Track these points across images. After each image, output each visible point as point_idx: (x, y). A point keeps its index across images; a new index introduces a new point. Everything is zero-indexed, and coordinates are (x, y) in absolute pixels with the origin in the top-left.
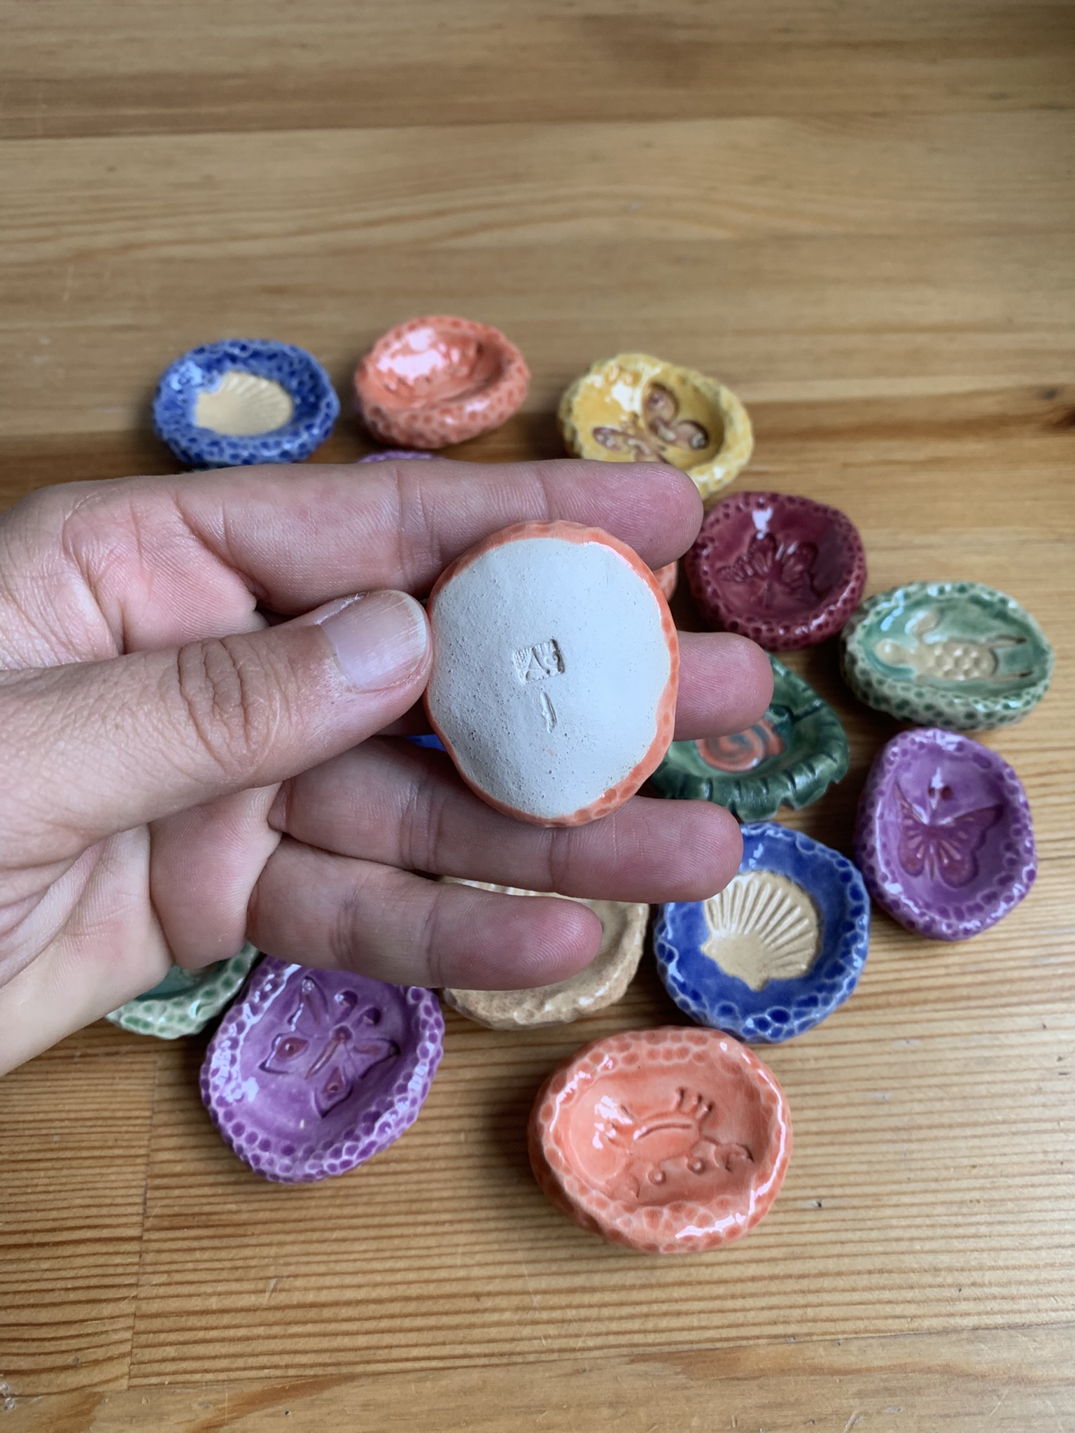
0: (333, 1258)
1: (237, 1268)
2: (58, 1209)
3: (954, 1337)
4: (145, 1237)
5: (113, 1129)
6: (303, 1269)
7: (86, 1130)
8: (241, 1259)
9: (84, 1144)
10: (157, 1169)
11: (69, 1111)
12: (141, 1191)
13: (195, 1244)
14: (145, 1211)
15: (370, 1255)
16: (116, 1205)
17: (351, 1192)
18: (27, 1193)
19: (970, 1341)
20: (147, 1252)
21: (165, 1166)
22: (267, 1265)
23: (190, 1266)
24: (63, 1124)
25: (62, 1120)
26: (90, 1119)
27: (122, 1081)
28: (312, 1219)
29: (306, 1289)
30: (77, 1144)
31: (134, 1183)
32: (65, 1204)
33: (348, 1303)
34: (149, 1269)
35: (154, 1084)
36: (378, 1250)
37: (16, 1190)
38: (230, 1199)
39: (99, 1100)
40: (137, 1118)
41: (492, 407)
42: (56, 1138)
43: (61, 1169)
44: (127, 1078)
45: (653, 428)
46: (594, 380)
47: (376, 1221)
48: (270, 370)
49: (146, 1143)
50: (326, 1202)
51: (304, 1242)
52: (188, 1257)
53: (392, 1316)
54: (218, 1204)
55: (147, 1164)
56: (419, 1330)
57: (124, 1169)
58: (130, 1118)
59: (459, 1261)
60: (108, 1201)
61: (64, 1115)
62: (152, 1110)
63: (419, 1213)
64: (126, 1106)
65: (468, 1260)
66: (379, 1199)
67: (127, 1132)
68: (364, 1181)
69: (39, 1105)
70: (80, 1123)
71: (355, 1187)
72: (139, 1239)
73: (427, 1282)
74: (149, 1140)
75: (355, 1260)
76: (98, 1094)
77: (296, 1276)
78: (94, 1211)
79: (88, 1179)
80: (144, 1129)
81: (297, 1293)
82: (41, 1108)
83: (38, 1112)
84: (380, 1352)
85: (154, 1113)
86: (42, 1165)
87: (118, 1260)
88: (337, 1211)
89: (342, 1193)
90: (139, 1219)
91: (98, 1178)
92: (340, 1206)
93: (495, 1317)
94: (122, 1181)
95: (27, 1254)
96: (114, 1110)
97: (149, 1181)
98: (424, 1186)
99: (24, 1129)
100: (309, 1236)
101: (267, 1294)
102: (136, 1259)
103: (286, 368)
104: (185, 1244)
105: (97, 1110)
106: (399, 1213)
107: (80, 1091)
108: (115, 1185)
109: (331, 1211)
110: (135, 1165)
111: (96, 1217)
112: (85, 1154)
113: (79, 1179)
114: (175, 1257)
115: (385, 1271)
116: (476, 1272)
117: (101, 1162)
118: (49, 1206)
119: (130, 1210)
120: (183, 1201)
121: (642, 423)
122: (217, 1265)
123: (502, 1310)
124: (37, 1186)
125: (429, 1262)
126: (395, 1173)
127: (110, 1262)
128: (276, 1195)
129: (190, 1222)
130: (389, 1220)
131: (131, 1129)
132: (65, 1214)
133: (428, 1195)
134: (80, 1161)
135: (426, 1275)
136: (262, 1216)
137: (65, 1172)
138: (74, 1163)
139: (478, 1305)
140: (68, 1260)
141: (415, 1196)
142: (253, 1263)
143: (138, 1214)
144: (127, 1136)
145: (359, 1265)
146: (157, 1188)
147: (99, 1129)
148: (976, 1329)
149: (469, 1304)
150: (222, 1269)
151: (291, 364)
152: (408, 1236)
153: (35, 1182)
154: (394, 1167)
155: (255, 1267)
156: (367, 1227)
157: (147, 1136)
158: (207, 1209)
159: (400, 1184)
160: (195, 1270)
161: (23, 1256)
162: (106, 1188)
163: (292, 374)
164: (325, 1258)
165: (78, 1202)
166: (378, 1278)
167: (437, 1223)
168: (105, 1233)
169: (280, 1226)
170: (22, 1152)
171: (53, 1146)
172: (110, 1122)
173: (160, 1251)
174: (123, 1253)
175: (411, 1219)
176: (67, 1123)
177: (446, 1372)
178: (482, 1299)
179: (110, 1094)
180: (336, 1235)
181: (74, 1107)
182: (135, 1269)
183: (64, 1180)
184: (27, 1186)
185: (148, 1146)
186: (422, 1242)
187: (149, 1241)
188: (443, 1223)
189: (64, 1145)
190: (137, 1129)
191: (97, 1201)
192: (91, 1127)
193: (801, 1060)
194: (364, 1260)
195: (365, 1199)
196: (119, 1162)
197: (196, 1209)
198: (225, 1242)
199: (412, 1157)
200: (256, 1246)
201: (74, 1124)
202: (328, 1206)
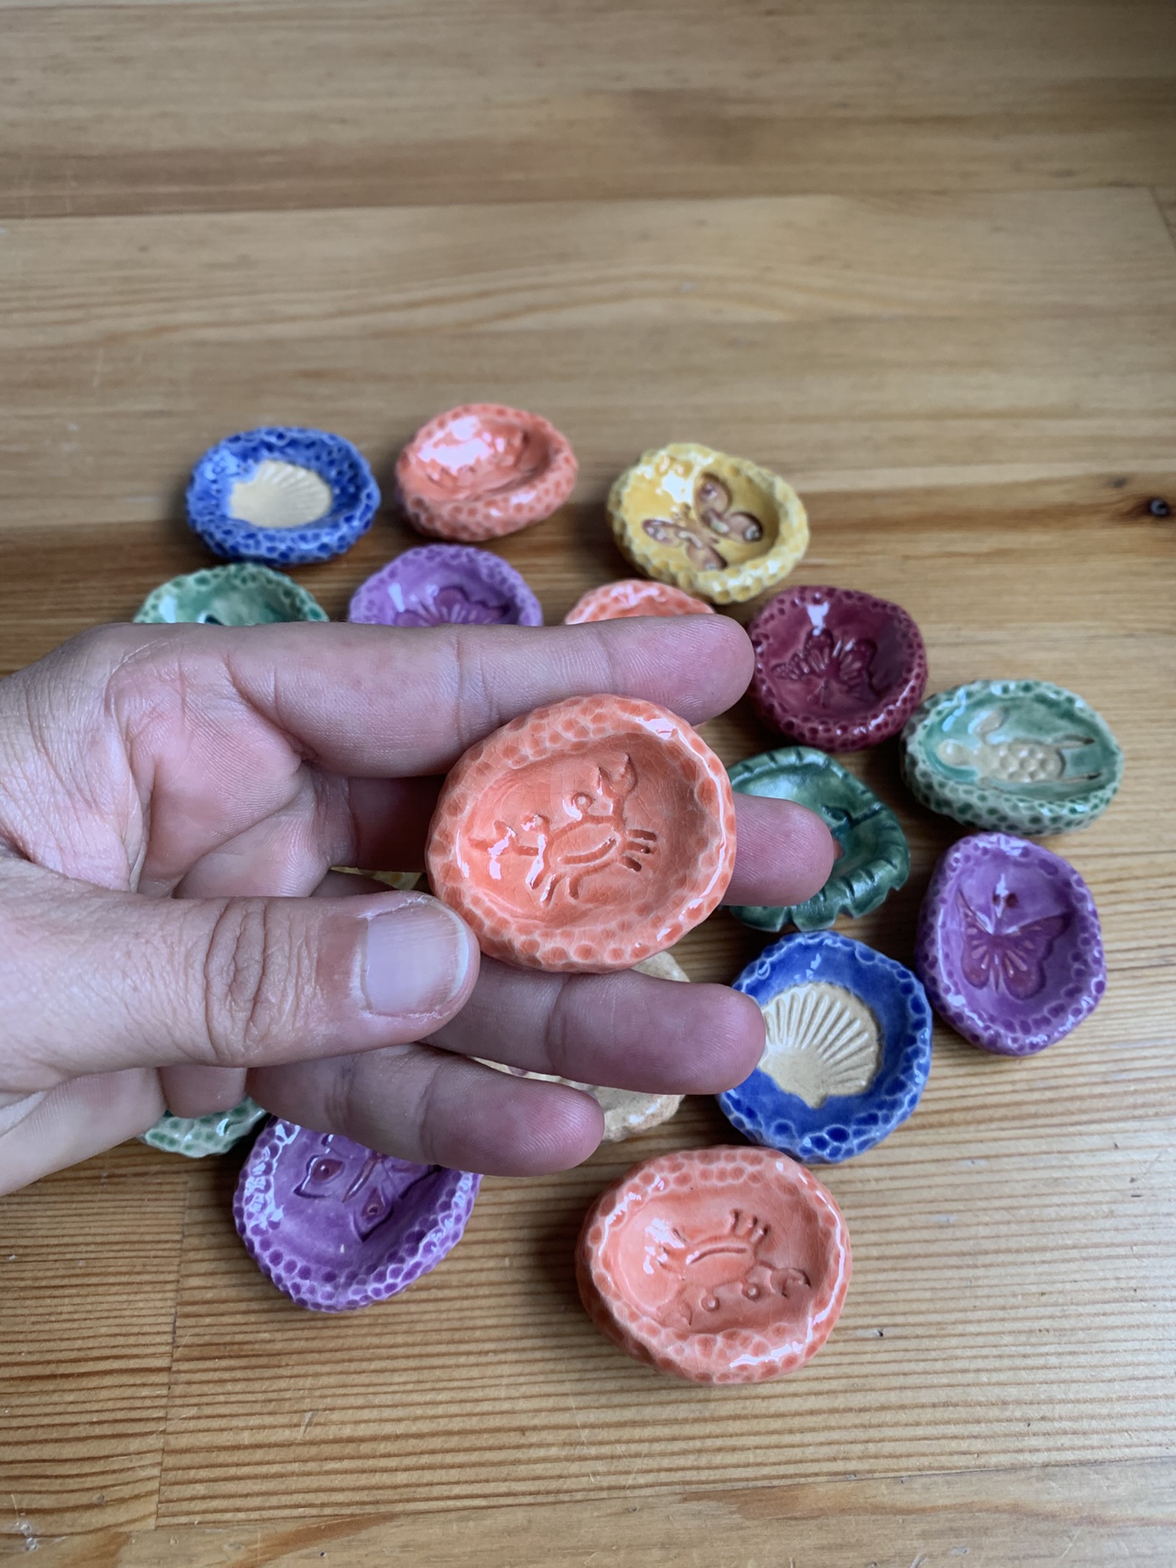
0: (371, 1390)
1: (271, 1401)
2: (84, 1338)
3: (1023, 1474)
4: (174, 1369)
5: (141, 1254)
6: (340, 1402)
7: (112, 1254)
8: (274, 1391)
9: (111, 1270)
10: (187, 1296)
11: (95, 1235)
12: (170, 1319)
13: (227, 1375)
14: (174, 1341)
15: (410, 1387)
16: (143, 1334)
17: (391, 1320)
18: (52, 1322)
19: (1039, 1479)
20: (175, 1384)
21: (196, 1292)
22: (303, 1398)
23: (222, 1398)
24: (89, 1248)
25: (88, 1244)
26: (117, 1243)
27: (150, 1203)
28: (349, 1349)
29: (343, 1423)
30: (103, 1270)
31: (163, 1311)
32: (90, 1333)
33: (386, 1438)
34: (179, 1401)
35: (184, 1206)
36: (419, 1382)
37: (39, 1319)
38: (264, 1327)
39: (127, 1223)
40: (167, 1242)
41: (538, 499)
42: (81, 1263)
43: (87, 1295)
44: (156, 1200)
45: (706, 520)
46: (643, 471)
47: (417, 1350)
48: (308, 460)
49: (175, 1268)
50: (364, 1331)
51: (341, 1373)
52: (219, 1389)
53: (433, 1452)
54: (251, 1332)
55: (177, 1291)
56: (461, 1466)
57: (152, 1296)
58: (159, 1242)
59: (503, 1393)
60: (136, 1330)
61: (89, 1239)
62: (183, 1233)
63: (461, 1342)
64: (155, 1229)
65: (514, 1393)
66: (419, 1327)
67: (155, 1257)
68: (403, 1308)
69: (64, 1228)
70: (108, 1247)
71: (394, 1315)
72: (169, 1369)
73: (470, 1415)
74: (179, 1265)
75: (394, 1392)
76: (125, 1217)
77: (332, 1409)
78: (121, 1340)
79: (114, 1306)
80: (173, 1253)
81: (333, 1427)
82: (65, 1232)
83: (63, 1236)
84: (419, 1490)
85: (184, 1236)
86: (67, 1292)
87: (145, 1392)
88: (376, 1341)
89: (380, 1321)
90: (168, 1348)
91: (125, 1306)
92: (377, 1335)
93: (542, 1453)
94: (150, 1308)
95: (50, 1386)
96: (142, 1234)
97: (178, 1308)
98: (468, 1313)
99: (48, 1254)
100: (345, 1366)
101: (302, 1428)
102: (164, 1392)
103: (325, 457)
104: (216, 1376)
105: (125, 1234)
106: (440, 1343)
107: (107, 1214)
108: (144, 1312)
109: (370, 1340)
110: (165, 1292)
111: (123, 1346)
112: (112, 1280)
113: (105, 1306)
114: (206, 1388)
115: (426, 1403)
116: (522, 1405)
117: (128, 1289)
118: (73, 1335)
119: (158, 1339)
120: (214, 1330)
121: (693, 515)
122: (250, 1397)
123: (549, 1445)
124: (61, 1313)
125: (472, 1394)
126: (436, 1300)
127: (138, 1395)
128: (312, 1323)
129: (222, 1351)
130: (430, 1349)
131: (160, 1253)
132: (90, 1343)
133: (470, 1323)
134: (106, 1287)
135: (469, 1408)
136: (296, 1345)
137: (89, 1300)
138: (101, 1289)
139: (523, 1441)
140: (93, 1392)
141: (456, 1324)
142: (288, 1395)
143: (168, 1344)
144: (156, 1261)
145: (398, 1398)
146: (187, 1316)
147: (127, 1254)
148: (1046, 1465)
149: (515, 1438)
150: (256, 1402)
151: (330, 453)
152: (450, 1367)
153: (59, 1309)
154: (435, 1293)
155: (290, 1399)
156: (408, 1357)
157: (177, 1260)
158: (239, 1338)
159: (441, 1312)
160: (226, 1403)
161: (46, 1388)
162: (133, 1316)
163: (331, 463)
164: (362, 1390)
165: (104, 1330)
166: (419, 1411)
167: (480, 1353)
168: (133, 1364)
169: (316, 1356)
170: (46, 1278)
171: (78, 1271)
172: (137, 1246)
173: (189, 1383)
174: (152, 1385)
175: (452, 1348)
176: (92, 1248)
177: (490, 1511)
178: (527, 1433)
179: (138, 1216)
180: (374, 1365)
181: (100, 1231)
182: (163, 1402)
183: (89, 1307)
184: (50, 1314)
185: (178, 1272)
186: (464, 1373)
187: (179, 1372)
188: (487, 1353)
189: (90, 1270)
190: (165, 1254)
191: (124, 1330)
192: (118, 1251)
193: (861, 1181)
194: (404, 1392)
195: (405, 1327)
196: (147, 1288)
197: (228, 1339)
198: (258, 1373)
199: (455, 1283)
200: (291, 1377)
201: (101, 1248)
202: (366, 1335)
